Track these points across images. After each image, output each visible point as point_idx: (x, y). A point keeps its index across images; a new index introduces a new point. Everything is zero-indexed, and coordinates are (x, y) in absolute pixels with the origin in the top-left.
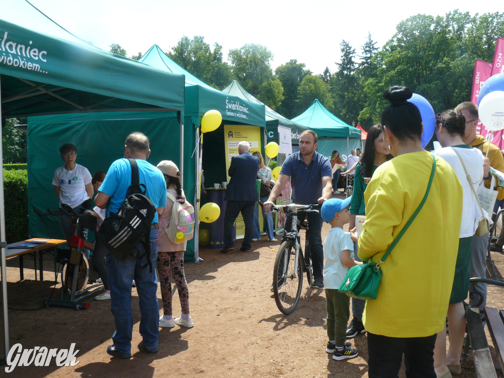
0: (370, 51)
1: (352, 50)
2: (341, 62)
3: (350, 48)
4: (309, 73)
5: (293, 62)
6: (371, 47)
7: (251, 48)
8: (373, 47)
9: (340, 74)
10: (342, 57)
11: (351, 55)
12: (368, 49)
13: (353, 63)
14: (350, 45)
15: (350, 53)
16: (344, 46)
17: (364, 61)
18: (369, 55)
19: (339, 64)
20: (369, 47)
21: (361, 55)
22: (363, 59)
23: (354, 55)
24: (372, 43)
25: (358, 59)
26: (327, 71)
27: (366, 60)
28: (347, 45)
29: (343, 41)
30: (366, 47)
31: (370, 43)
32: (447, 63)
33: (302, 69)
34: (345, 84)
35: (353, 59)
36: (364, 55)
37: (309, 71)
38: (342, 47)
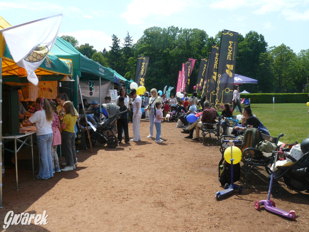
0: (128, 41)
1: (118, 40)
2: (112, 46)
3: (117, 39)
4: (95, 51)
5: (87, 45)
6: (129, 39)
7: (67, 38)
8: (130, 39)
9: (112, 52)
10: (113, 43)
11: (118, 42)
12: (127, 40)
13: (119, 47)
14: (117, 37)
15: (117, 41)
16: (114, 37)
17: (125, 46)
18: (128, 43)
19: (111, 47)
20: (128, 39)
21: (124, 43)
22: (124, 45)
23: (119, 42)
24: (130, 37)
25: (122, 45)
26: (105, 50)
27: (126, 46)
28: (116, 37)
29: (113, 35)
30: (126, 39)
31: (129, 37)
32: (168, 51)
33: (91, 49)
34: (115, 58)
35: (119, 45)
36: (125, 44)
37: (95, 50)
38: (113, 38)
